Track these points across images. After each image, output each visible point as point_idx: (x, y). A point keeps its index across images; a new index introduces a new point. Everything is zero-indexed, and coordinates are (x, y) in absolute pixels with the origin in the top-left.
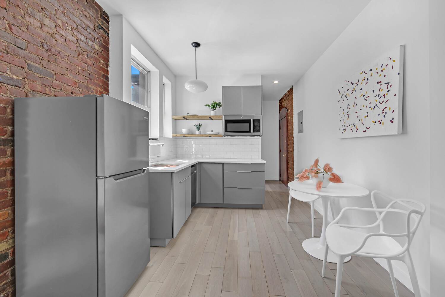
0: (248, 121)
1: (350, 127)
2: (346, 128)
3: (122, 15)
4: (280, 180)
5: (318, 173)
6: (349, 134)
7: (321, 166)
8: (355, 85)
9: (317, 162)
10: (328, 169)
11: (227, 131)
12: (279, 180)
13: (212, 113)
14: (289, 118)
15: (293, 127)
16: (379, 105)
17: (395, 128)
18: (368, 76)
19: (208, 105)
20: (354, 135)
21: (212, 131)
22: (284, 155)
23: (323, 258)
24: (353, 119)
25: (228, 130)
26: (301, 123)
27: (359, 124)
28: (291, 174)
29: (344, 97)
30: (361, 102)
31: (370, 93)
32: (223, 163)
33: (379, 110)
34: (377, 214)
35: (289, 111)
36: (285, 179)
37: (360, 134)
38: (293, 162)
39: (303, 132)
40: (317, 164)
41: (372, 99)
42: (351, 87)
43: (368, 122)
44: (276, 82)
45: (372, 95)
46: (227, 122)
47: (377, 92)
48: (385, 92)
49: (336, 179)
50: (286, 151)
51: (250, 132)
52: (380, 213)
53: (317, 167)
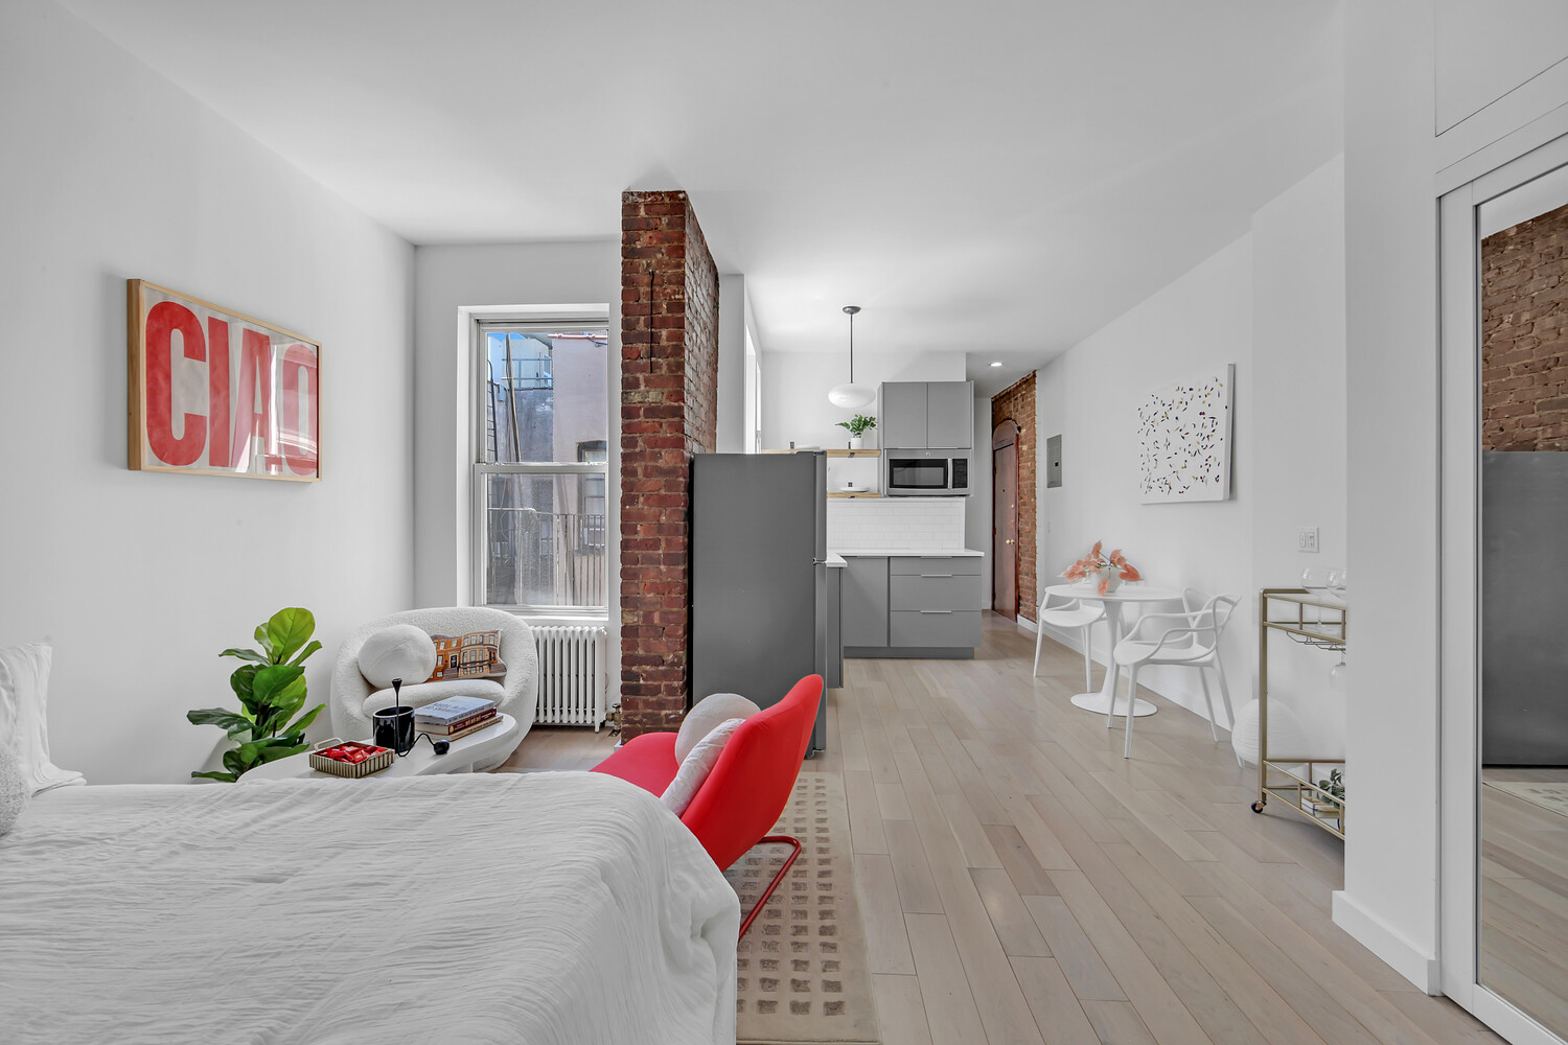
0: (942, 463)
1: (1159, 484)
2: (1151, 484)
3: (743, 275)
4: (993, 608)
5: (1099, 566)
6: (1156, 495)
7: (1106, 552)
8: (1167, 408)
9: (1097, 549)
10: (1116, 559)
11: (892, 485)
12: (989, 607)
13: (856, 443)
14: (1025, 448)
15: (1034, 472)
16: (1201, 450)
17: (1219, 490)
18: (1187, 398)
19: (846, 425)
20: (1164, 497)
21: (850, 485)
22: (1008, 542)
23: (1108, 712)
24: (1163, 470)
25: (895, 483)
26: (1057, 464)
27: (1172, 479)
28: (1027, 587)
29: (1148, 424)
30: (1175, 438)
31: (1190, 428)
32: (889, 558)
33: (1201, 459)
34: (1190, 620)
35: (1023, 431)
36: (1010, 604)
37: (1174, 496)
38: (1035, 557)
39: (1060, 485)
40: (1098, 552)
41: (1192, 438)
42: (1162, 410)
43: (1186, 477)
44: (997, 364)
45: (1193, 432)
46: (895, 464)
47: (1199, 429)
48: (1208, 431)
49: (1131, 575)
50: (1013, 532)
51: (945, 486)
52: (1194, 618)
53: (1097, 557)
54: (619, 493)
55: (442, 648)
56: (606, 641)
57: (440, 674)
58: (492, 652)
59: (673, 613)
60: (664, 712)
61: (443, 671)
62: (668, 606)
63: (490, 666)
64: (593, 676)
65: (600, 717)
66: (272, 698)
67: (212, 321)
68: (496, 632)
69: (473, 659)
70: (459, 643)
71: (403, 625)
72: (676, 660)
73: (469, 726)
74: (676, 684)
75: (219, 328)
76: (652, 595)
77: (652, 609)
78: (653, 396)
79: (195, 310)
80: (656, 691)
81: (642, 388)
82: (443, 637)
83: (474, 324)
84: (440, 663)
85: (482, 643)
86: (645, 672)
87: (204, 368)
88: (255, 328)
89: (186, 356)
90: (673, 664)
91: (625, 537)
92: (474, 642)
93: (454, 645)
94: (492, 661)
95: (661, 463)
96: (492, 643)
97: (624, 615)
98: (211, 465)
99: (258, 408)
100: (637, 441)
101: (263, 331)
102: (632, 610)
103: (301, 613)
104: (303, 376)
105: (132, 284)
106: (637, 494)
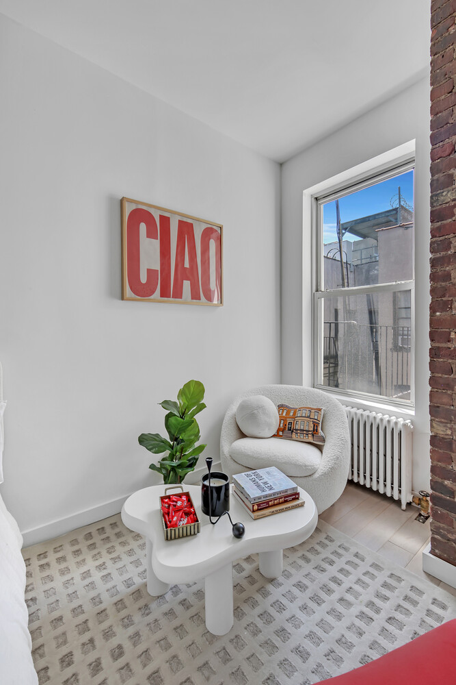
54: (428, 299)
55: (284, 414)
56: (413, 434)
57: (281, 433)
58: (316, 425)
61: (283, 431)
63: (313, 436)
64: (400, 460)
65: (406, 498)
66: (180, 434)
67: (161, 217)
68: (320, 410)
69: (302, 428)
70: (295, 413)
71: (261, 396)
73: (272, 506)
75: (165, 221)
79: (152, 211)
82: (287, 407)
83: (314, 200)
84: (282, 425)
85: (309, 417)
87: (156, 243)
88: (185, 220)
89: (147, 237)
91: (434, 345)
92: (304, 415)
93: (291, 414)
94: (315, 431)
96: (316, 418)
97: (434, 425)
98: (161, 296)
99: (187, 265)
100: (451, 243)
101: (189, 221)
102: (446, 421)
103: (199, 384)
104: (213, 244)
105: (122, 201)
106: (450, 299)
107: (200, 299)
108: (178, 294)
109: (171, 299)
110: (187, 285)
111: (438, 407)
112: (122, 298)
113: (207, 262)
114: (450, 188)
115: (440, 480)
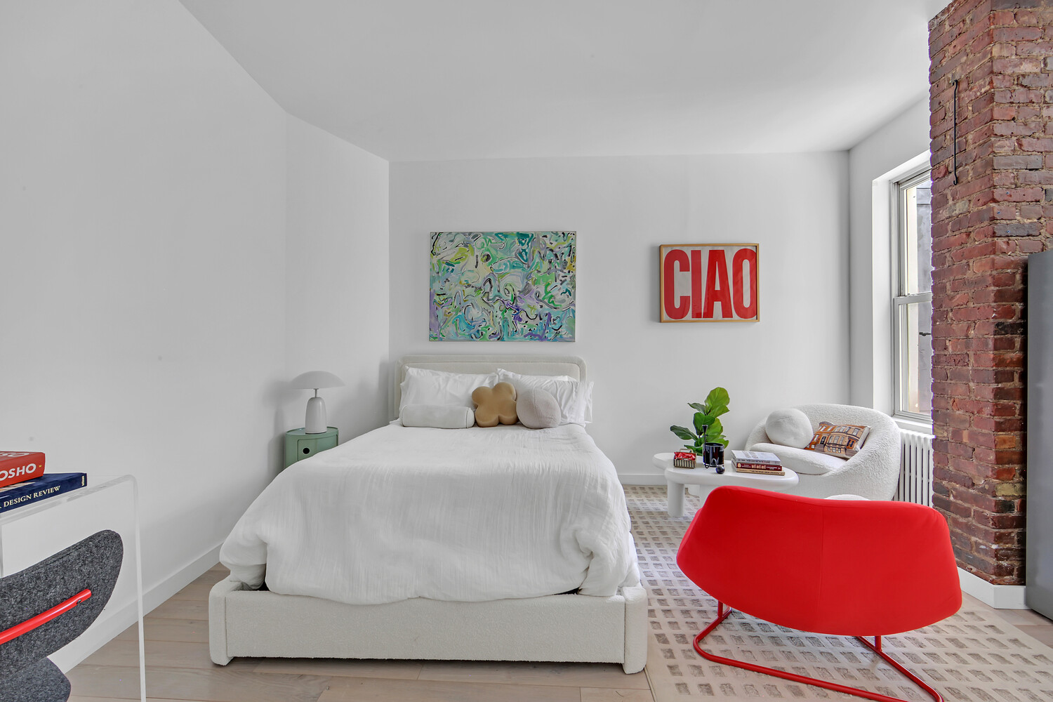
55: (820, 430)
57: (813, 447)
58: (850, 440)
59: (984, 435)
60: (974, 539)
61: (816, 444)
62: (977, 427)
67: (693, 252)
68: (863, 427)
69: (836, 442)
70: (833, 429)
71: (794, 410)
72: (987, 487)
73: (754, 469)
74: (988, 513)
75: (696, 254)
76: (961, 412)
77: (962, 427)
78: (961, 207)
79: (685, 249)
80: (966, 513)
81: (951, 202)
82: (826, 424)
84: (815, 439)
85: (846, 433)
86: (955, 489)
88: (715, 248)
89: (681, 271)
90: (983, 490)
91: (937, 353)
92: (841, 431)
93: (829, 429)
94: (848, 446)
95: (969, 275)
96: (855, 434)
97: (935, 428)
98: (693, 317)
99: (718, 287)
100: (946, 257)
101: (720, 248)
102: (942, 424)
103: (723, 391)
104: (746, 265)
105: (660, 247)
106: (946, 309)
107: (732, 317)
108: (709, 314)
109: (702, 319)
110: (718, 306)
111: (938, 411)
112: (660, 322)
113: (740, 282)
114: (945, 207)
115: (939, 481)
